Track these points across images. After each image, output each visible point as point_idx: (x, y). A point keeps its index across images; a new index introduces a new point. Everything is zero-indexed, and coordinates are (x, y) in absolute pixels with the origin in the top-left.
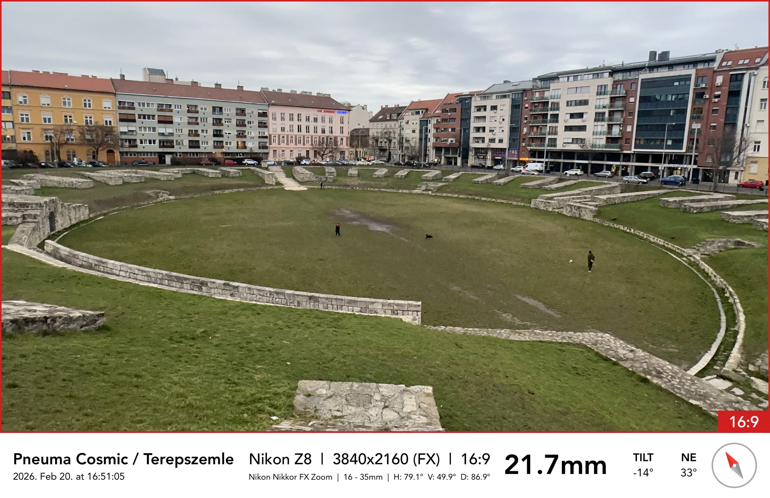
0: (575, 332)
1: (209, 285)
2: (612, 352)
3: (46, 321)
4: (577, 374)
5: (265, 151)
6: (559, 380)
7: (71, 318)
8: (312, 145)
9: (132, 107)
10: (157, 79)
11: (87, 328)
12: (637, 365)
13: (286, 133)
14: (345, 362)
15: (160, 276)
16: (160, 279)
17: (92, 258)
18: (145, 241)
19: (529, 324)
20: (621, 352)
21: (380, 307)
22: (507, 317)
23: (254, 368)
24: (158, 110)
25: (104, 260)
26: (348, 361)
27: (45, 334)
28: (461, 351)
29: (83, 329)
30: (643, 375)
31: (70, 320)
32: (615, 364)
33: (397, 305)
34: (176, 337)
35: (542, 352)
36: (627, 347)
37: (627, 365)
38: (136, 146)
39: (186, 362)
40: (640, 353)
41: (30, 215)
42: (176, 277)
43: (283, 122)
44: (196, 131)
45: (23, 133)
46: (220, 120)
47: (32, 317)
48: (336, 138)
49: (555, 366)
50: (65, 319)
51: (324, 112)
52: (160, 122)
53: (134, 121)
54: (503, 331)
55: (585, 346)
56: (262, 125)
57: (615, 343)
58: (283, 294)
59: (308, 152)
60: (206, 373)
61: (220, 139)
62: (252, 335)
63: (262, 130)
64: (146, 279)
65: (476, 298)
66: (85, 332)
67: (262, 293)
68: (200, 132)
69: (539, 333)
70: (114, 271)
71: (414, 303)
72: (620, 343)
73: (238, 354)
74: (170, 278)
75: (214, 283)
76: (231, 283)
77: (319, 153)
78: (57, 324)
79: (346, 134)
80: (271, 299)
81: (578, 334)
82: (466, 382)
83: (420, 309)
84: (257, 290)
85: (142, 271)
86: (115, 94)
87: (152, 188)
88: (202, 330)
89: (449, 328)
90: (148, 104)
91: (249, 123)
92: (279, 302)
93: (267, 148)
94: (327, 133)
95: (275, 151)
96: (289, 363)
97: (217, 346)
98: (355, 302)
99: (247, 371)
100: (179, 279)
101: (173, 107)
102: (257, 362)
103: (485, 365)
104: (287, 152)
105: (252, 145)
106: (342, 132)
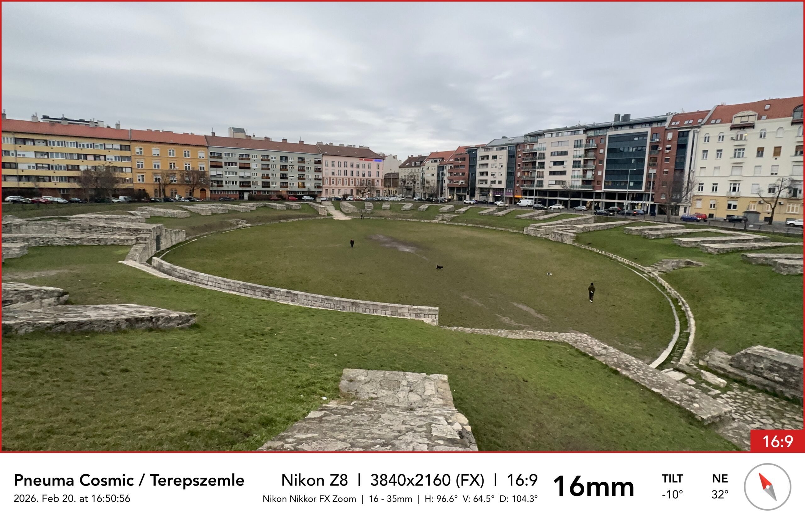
0: (559, 333)
1: (275, 293)
2: (589, 349)
3: (152, 320)
4: (562, 366)
5: (320, 190)
6: (547, 371)
7: (171, 318)
8: (355, 185)
9: (220, 156)
10: (240, 136)
11: (182, 325)
12: (609, 359)
13: (335, 176)
14: (379, 355)
15: (238, 286)
16: (238, 288)
17: (187, 271)
18: (227, 258)
19: (523, 325)
20: (597, 349)
21: (407, 311)
22: (506, 320)
23: (309, 359)
24: (239, 159)
25: (197, 273)
26: (382, 354)
27: (150, 330)
28: (469, 346)
29: (180, 326)
30: (614, 368)
31: (170, 319)
32: (592, 358)
33: (420, 310)
34: (249, 333)
35: (534, 349)
36: (601, 345)
37: (601, 359)
38: (222, 186)
39: (257, 353)
40: (612, 350)
41: (141, 238)
42: (250, 286)
43: (333, 168)
44: (268, 175)
45: (139, 176)
46: (286, 166)
47: (142, 317)
48: (373, 180)
49: (544, 360)
50: (166, 319)
51: (365, 160)
52: (240, 168)
53: (221, 167)
54: (502, 331)
55: (567, 344)
56: (318, 170)
57: (591, 342)
58: (332, 300)
59: (352, 190)
60: (272, 362)
61: (285, 181)
62: (308, 332)
63: (317, 174)
64: (227, 287)
65: (480, 305)
66: (182, 329)
67: (315, 299)
68: (270, 176)
69: (531, 333)
70: (204, 281)
71: (433, 308)
72: (595, 341)
73: (297, 347)
74: (246, 287)
75: (279, 291)
76: (292, 291)
77: (360, 192)
78: (160, 322)
79: (381, 177)
80: (322, 304)
81: (562, 334)
82: (474, 371)
83: (437, 313)
84: (312, 297)
85: (225, 282)
86: (207, 147)
87: (233, 218)
88: (269, 328)
89: (460, 328)
90: (232, 154)
91: (308, 168)
92: (329, 306)
93: (320, 187)
94: (367, 176)
95: (327, 190)
96: (336, 355)
97: (280, 340)
98: (387, 307)
99: (304, 361)
100: (252, 288)
101: (250, 157)
102: (311, 354)
103: (489, 358)
104: (336, 191)
105: (310, 185)
106: (378, 175)
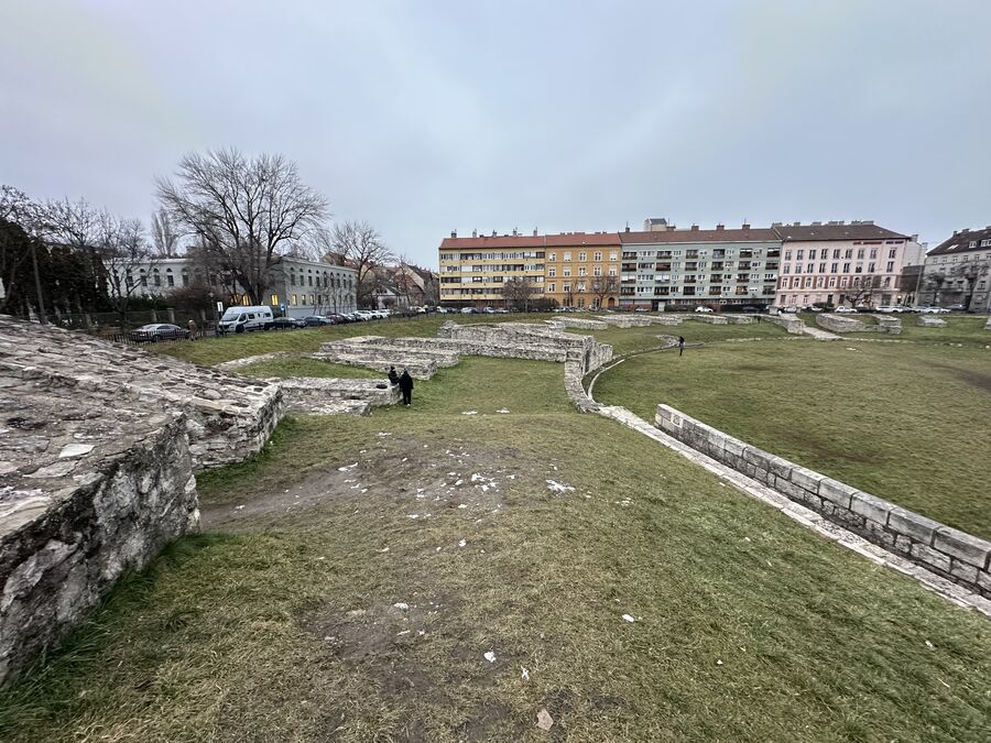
5: (772, 296)
8: (838, 287)
9: (634, 257)
10: (660, 228)
13: (802, 274)
24: (658, 258)
38: (634, 294)
41: (572, 353)
44: (693, 276)
45: (550, 285)
46: (720, 263)
48: (878, 278)
51: (865, 243)
52: (657, 269)
53: (635, 270)
56: (772, 266)
59: (830, 296)
61: (718, 284)
63: (769, 272)
68: (696, 278)
77: (848, 298)
86: (621, 246)
90: (649, 253)
91: (755, 265)
93: (773, 293)
94: (865, 272)
95: (783, 297)
101: (672, 254)
104: (801, 298)
105: (756, 290)
106: (890, 270)
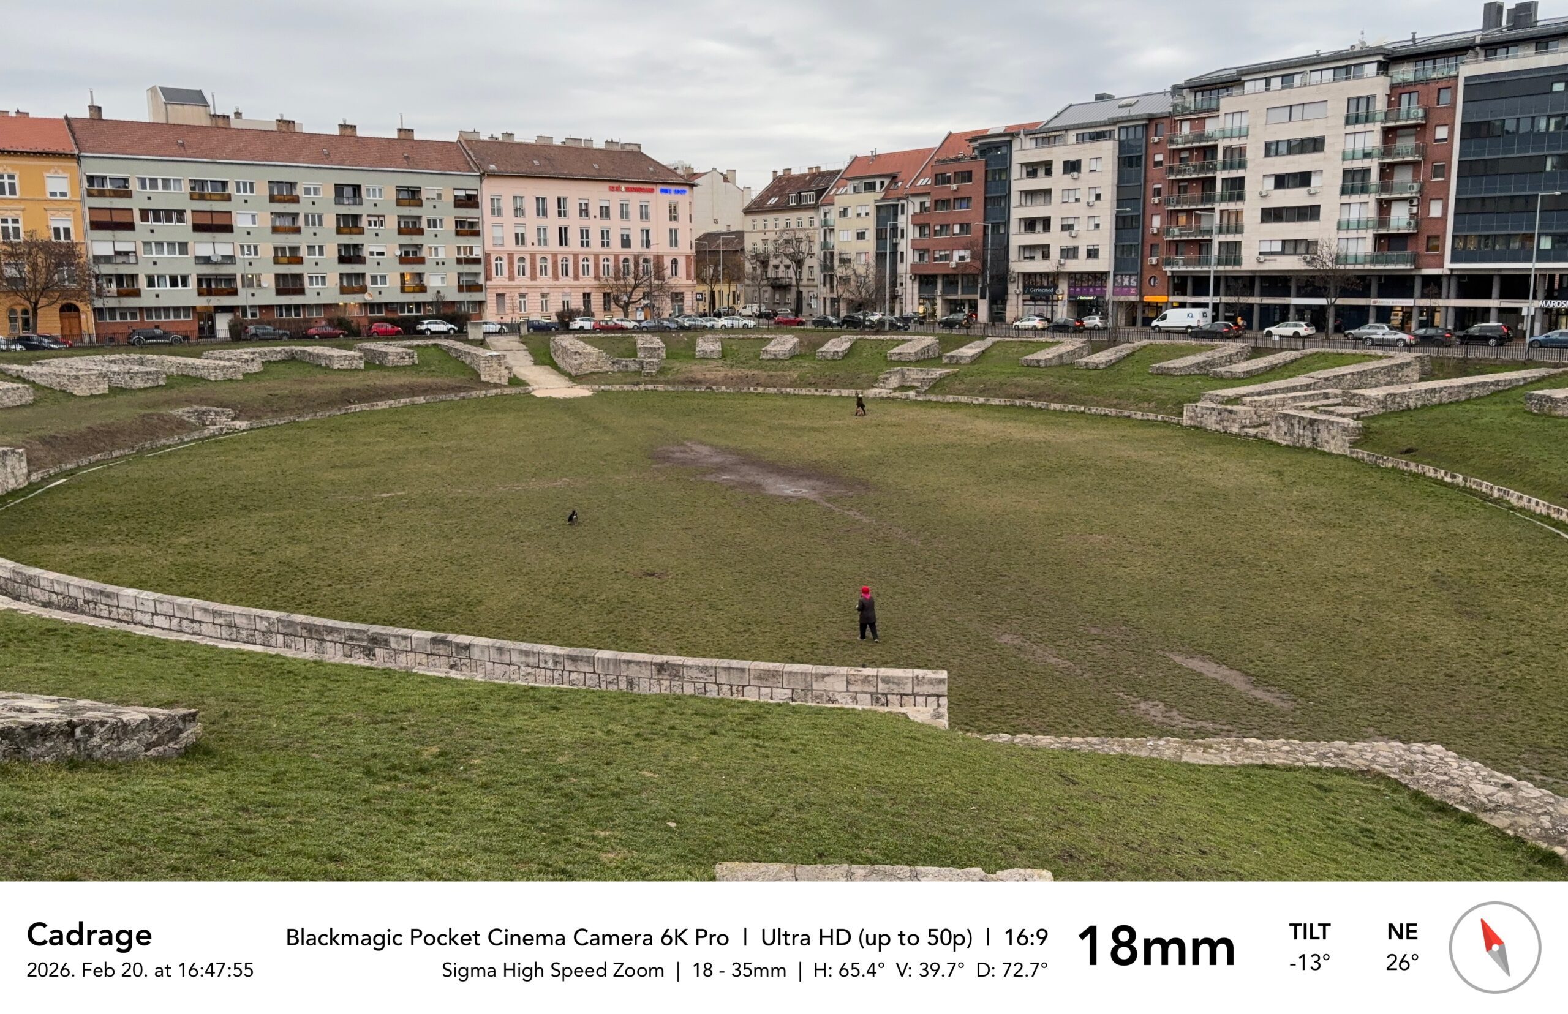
0: (1350, 743)
1: (393, 645)
2: (1457, 790)
3: (73, 734)
4: (1376, 845)
5: (477, 296)
6: (1335, 860)
7: (125, 725)
8: (597, 278)
9: (122, 190)
10: (189, 114)
11: (160, 749)
12: (1527, 821)
13: (528, 248)
14: (806, 822)
15: (262, 625)
16: (264, 633)
19: (1210, 726)
20: (1481, 789)
21: (841, 686)
22: (1154, 711)
23: (594, 838)
24: (192, 197)
26: (812, 816)
27: (73, 765)
28: (1073, 790)
29: (152, 752)
30: (1544, 846)
31: (123, 730)
32: (1467, 819)
33: (886, 680)
34: (377, 765)
35: (1276, 793)
36: (1492, 777)
37: (1500, 821)
38: (137, 293)
39: (429, 824)
40: (1530, 791)
43: (519, 220)
44: (294, 249)
46: (356, 218)
48: (659, 258)
49: (1316, 827)
50: (114, 728)
51: (628, 190)
52: (197, 228)
53: (130, 226)
54: (1162, 742)
55: (1381, 777)
56: (467, 229)
57: (1460, 767)
58: (590, 660)
60: (485, 850)
61: (357, 268)
62: (560, 760)
63: (464, 241)
64: (225, 633)
65: (1062, 663)
66: (160, 759)
67: (532, 660)
68: (303, 253)
69: (1256, 746)
70: (138, 617)
71: (930, 674)
72: (1470, 767)
73: (544, 804)
74: (290, 631)
75: (405, 638)
76: (451, 637)
77: (617, 300)
78: (96, 740)
79: (686, 247)
80: (556, 675)
81: (1358, 745)
83: (943, 689)
84: (521, 652)
85: (214, 613)
86: (78, 158)
87: (187, 401)
88: (435, 750)
89: (1021, 739)
90: (166, 182)
91: (432, 223)
92: (578, 679)
93: (478, 288)
94: (636, 247)
95: (500, 296)
96: (673, 825)
97: (485, 786)
98: (775, 674)
99: (579, 845)
101: (231, 190)
102: (594, 823)
103: (1142, 823)
104: (534, 299)
105: (441, 282)
106: (674, 242)
